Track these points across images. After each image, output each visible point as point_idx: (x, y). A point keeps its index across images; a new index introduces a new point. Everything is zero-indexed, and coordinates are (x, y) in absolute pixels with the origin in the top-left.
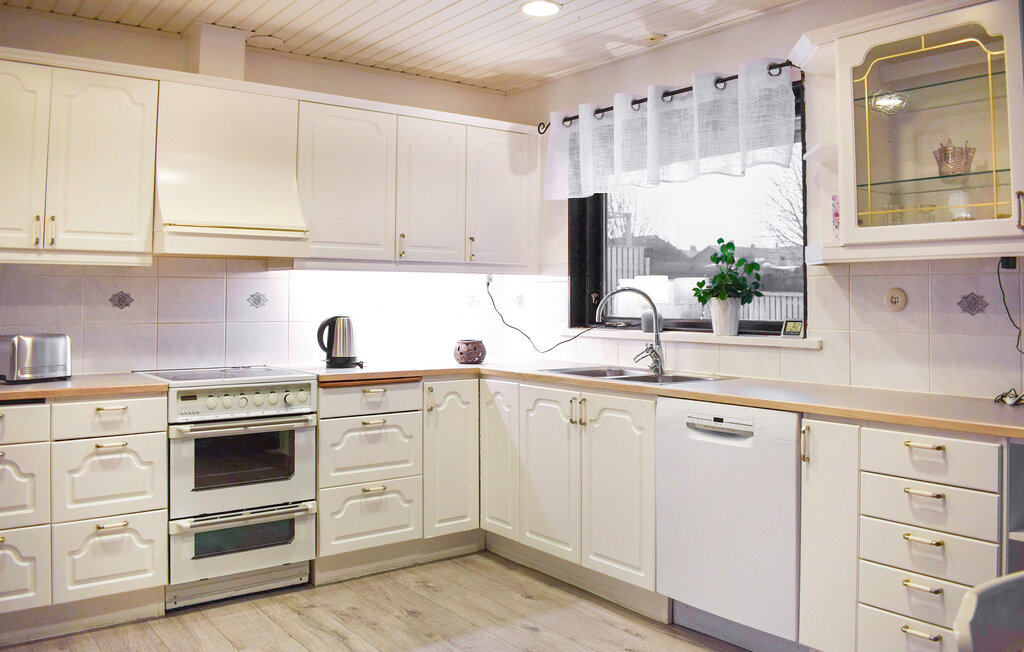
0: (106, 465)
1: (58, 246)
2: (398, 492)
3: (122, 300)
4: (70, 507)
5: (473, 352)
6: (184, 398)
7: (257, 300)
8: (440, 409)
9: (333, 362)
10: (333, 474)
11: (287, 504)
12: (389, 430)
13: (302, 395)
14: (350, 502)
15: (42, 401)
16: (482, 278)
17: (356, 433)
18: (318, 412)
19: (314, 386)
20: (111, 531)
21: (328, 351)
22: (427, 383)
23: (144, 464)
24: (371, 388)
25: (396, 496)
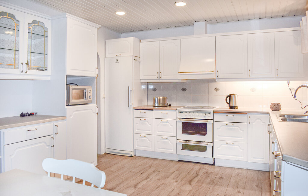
1: (162, 78)
2: (237, 145)
3: (184, 90)
4: (157, 132)
6: (180, 112)
7: (217, 90)
8: (253, 124)
9: (231, 107)
10: (218, 137)
11: (205, 142)
12: (235, 127)
13: (209, 114)
14: (223, 145)
15: (153, 110)
16: (286, 82)
17: (225, 127)
18: (213, 120)
19: (212, 112)
20: (164, 139)
21: (229, 104)
22: (249, 115)
23: (171, 126)
24: (229, 115)
25: (237, 147)
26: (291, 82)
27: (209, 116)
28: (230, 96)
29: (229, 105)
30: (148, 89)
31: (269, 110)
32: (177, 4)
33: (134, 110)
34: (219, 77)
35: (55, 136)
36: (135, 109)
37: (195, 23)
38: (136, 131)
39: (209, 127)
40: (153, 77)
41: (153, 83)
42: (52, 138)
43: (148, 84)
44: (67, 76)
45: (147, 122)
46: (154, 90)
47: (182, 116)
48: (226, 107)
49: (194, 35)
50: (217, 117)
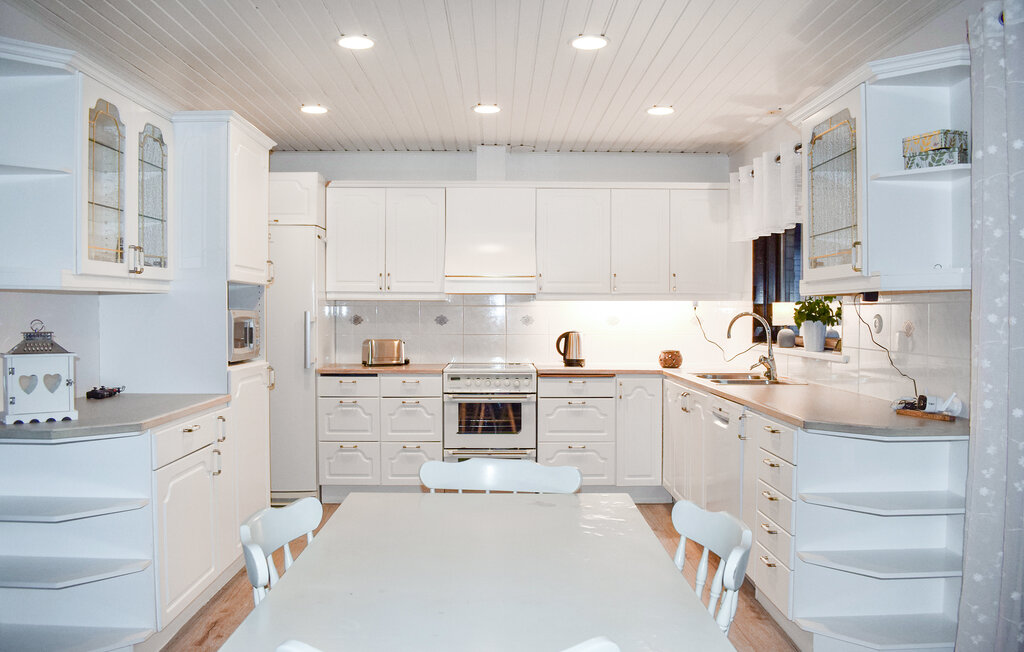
0: (408, 413)
1: (393, 289)
2: (594, 451)
3: (442, 320)
4: (390, 434)
5: (672, 360)
6: (452, 379)
7: (527, 320)
8: (629, 398)
9: (569, 363)
10: (548, 434)
11: (517, 448)
12: (589, 409)
13: (526, 381)
14: (560, 454)
15: (376, 375)
16: (689, 304)
17: (564, 409)
18: (537, 393)
19: (534, 376)
20: (411, 450)
21: (564, 355)
22: (619, 379)
23: (429, 414)
24: (575, 380)
25: (594, 454)
26: (700, 303)
27: (527, 386)
28: (566, 336)
29: (564, 359)
30: (335, 319)
31: (658, 367)
32: (479, 110)
33: (320, 378)
34: (544, 290)
35: (220, 446)
36: (323, 375)
37: (479, 149)
38: (325, 434)
39: (527, 412)
40: (365, 287)
41: (348, 303)
42: (215, 451)
43: (335, 303)
44: (229, 283)
45: (359, 409)
46: (357, 320)
47: (459, 388)
48: (558, 363)
49: (475, 179)
50: (547, 387)
